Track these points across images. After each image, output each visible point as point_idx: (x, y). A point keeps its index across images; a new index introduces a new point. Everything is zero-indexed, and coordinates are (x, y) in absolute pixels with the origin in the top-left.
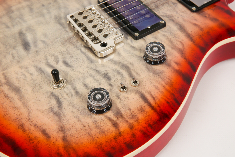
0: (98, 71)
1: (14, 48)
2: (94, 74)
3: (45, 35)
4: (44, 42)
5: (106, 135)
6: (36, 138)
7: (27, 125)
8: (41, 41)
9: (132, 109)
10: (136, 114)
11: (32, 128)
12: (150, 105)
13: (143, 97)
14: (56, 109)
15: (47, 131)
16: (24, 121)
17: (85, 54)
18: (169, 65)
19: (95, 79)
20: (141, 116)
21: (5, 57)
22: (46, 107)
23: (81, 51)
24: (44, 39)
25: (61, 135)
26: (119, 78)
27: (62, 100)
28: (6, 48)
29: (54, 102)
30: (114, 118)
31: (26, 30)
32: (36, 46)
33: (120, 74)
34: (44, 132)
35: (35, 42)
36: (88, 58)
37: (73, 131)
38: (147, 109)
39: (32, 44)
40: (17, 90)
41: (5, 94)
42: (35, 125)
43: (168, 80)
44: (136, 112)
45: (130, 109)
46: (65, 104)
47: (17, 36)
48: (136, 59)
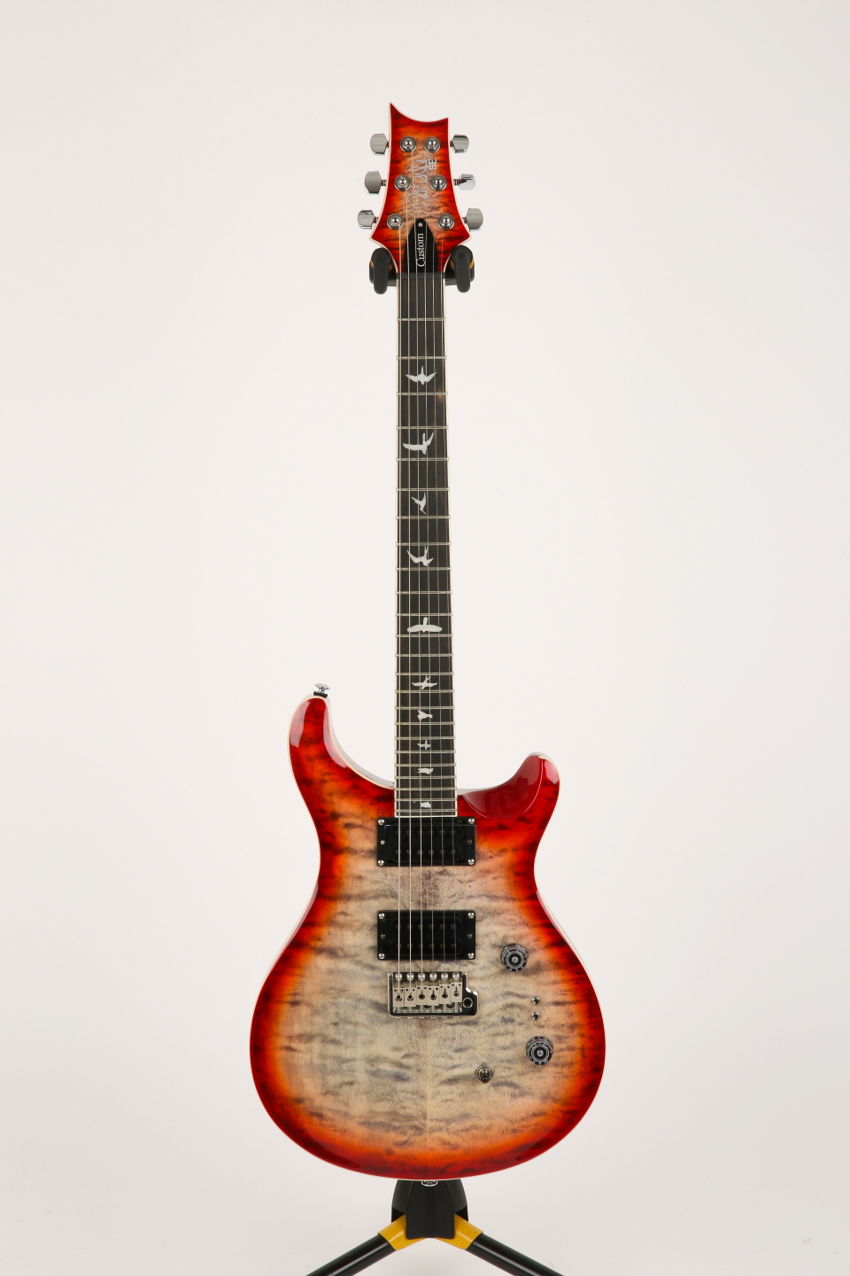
0: (493, 1025)
1: (395, 1091)
2: (494, 1030)
3: (396, 1049)
4: (406, 1056)
5: (576, 1063)
6: (537, 1124)
7: (516, 1126)
8: (403, 1058)
9: (563, 1022)
10: (571, 1022)
11: (523, 1123)
12: (569, 1003)
13: (557, 1004)
14: (517, 1091)
15: (536, 1112)
16: (511, 1127)
17: (458, 1023)
18: (535, 950)
19: (502, 1035)
20: (577, 1019)
21: (404, 1107)
22: (507, 1099)
23: (452, 1025)
24: (403, 1054)
25: (549, 1102)
26: (518, 1010)
27: (508, 1080)
28: (388, 1100)
29: (505, 1089)
30: (564, 1046)
31: (372, 1065)
32: (408, 1068)
33: (512, 1006)
34: (535, 1115)
35: (401, 1066)
36: (467, 1023)
37: (553, 1090)
38: (573, 1008)
39: (402, 1071)
40: (465, 1116)
41: (462, 1130)
42: (523, 1119)
43: (552, 965)
44: (569, 1021)
45: (563, 1025)
46: (515, 1080)
47: (374, 1080)
48: (503, 977)
